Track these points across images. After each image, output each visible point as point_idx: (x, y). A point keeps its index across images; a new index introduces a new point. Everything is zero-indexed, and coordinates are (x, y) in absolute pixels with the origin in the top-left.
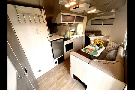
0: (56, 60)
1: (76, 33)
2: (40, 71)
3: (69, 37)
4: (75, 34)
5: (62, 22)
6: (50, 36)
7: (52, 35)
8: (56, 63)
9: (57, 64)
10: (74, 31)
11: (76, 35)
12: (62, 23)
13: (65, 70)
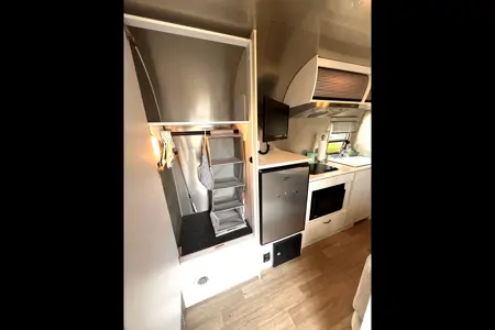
0: (269, 248)
1: (352, 147)
2: (203, 280)
3: (326, 160)
4: (349, 150)
5: (314, 98)
6: (260, 152)
7: (268, 146)
8: (266, 258)
9: (270, 262)
10: (347, 142)
11: (351, 156)
12: (312, 101)
13: (303, 310)
